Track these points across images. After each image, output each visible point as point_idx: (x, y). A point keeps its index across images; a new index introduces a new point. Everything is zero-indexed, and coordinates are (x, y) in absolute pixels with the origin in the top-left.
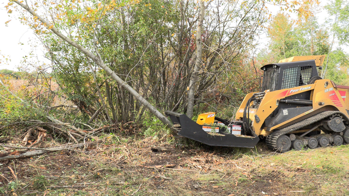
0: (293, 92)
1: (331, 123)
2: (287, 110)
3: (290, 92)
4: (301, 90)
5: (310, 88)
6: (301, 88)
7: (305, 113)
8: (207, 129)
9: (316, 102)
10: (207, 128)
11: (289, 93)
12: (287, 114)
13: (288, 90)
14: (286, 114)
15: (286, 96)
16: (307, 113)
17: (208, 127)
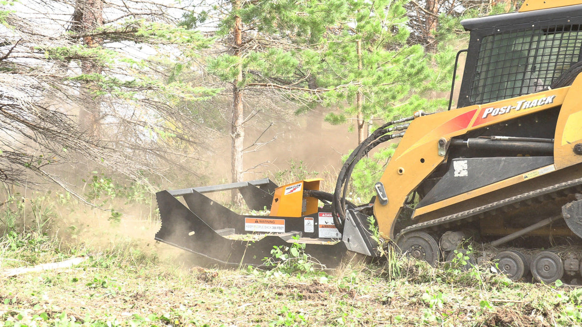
0: (493, 114)
1: (570, 210)
2: (466, 161)
3: (484, 116)
4: (518, 108)
5: (549, 100)
6: (520, 103)
7: (524, 175)
8: (256, 224)
9: (564, 143)
10: (256, 222)
11: (478, 118)
12: (465, 173)
13: (475, 111)
14: (462, 175)
15: (470, 128)
16: (531, 175)
17: (258, 219)
